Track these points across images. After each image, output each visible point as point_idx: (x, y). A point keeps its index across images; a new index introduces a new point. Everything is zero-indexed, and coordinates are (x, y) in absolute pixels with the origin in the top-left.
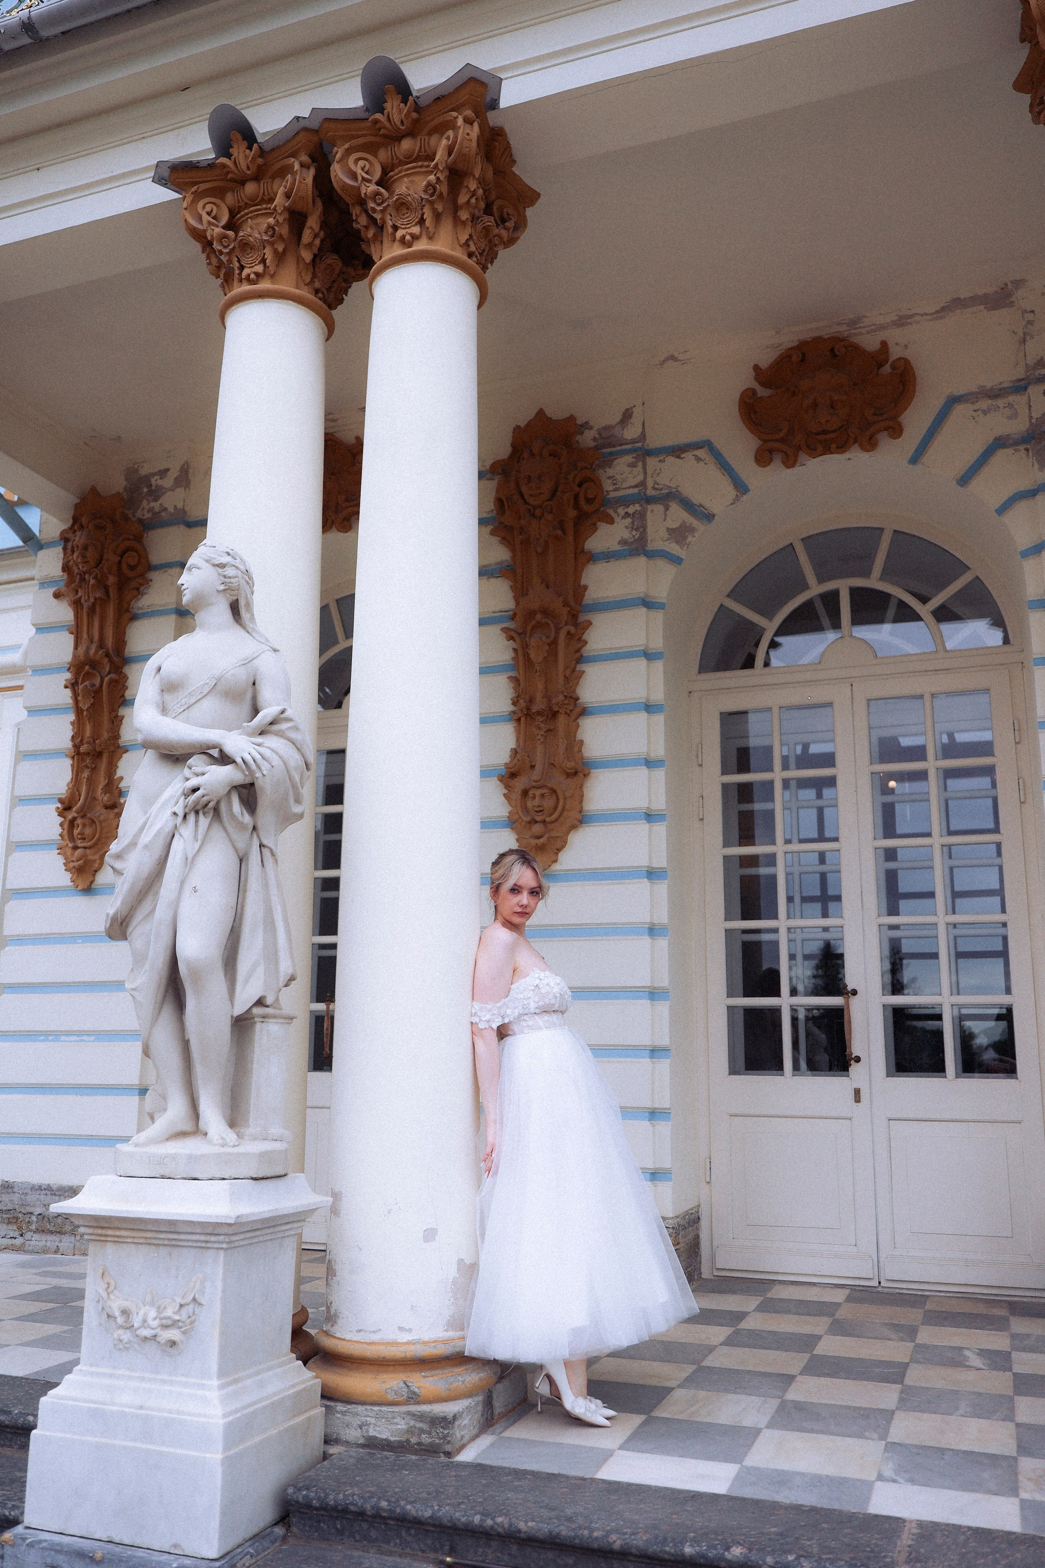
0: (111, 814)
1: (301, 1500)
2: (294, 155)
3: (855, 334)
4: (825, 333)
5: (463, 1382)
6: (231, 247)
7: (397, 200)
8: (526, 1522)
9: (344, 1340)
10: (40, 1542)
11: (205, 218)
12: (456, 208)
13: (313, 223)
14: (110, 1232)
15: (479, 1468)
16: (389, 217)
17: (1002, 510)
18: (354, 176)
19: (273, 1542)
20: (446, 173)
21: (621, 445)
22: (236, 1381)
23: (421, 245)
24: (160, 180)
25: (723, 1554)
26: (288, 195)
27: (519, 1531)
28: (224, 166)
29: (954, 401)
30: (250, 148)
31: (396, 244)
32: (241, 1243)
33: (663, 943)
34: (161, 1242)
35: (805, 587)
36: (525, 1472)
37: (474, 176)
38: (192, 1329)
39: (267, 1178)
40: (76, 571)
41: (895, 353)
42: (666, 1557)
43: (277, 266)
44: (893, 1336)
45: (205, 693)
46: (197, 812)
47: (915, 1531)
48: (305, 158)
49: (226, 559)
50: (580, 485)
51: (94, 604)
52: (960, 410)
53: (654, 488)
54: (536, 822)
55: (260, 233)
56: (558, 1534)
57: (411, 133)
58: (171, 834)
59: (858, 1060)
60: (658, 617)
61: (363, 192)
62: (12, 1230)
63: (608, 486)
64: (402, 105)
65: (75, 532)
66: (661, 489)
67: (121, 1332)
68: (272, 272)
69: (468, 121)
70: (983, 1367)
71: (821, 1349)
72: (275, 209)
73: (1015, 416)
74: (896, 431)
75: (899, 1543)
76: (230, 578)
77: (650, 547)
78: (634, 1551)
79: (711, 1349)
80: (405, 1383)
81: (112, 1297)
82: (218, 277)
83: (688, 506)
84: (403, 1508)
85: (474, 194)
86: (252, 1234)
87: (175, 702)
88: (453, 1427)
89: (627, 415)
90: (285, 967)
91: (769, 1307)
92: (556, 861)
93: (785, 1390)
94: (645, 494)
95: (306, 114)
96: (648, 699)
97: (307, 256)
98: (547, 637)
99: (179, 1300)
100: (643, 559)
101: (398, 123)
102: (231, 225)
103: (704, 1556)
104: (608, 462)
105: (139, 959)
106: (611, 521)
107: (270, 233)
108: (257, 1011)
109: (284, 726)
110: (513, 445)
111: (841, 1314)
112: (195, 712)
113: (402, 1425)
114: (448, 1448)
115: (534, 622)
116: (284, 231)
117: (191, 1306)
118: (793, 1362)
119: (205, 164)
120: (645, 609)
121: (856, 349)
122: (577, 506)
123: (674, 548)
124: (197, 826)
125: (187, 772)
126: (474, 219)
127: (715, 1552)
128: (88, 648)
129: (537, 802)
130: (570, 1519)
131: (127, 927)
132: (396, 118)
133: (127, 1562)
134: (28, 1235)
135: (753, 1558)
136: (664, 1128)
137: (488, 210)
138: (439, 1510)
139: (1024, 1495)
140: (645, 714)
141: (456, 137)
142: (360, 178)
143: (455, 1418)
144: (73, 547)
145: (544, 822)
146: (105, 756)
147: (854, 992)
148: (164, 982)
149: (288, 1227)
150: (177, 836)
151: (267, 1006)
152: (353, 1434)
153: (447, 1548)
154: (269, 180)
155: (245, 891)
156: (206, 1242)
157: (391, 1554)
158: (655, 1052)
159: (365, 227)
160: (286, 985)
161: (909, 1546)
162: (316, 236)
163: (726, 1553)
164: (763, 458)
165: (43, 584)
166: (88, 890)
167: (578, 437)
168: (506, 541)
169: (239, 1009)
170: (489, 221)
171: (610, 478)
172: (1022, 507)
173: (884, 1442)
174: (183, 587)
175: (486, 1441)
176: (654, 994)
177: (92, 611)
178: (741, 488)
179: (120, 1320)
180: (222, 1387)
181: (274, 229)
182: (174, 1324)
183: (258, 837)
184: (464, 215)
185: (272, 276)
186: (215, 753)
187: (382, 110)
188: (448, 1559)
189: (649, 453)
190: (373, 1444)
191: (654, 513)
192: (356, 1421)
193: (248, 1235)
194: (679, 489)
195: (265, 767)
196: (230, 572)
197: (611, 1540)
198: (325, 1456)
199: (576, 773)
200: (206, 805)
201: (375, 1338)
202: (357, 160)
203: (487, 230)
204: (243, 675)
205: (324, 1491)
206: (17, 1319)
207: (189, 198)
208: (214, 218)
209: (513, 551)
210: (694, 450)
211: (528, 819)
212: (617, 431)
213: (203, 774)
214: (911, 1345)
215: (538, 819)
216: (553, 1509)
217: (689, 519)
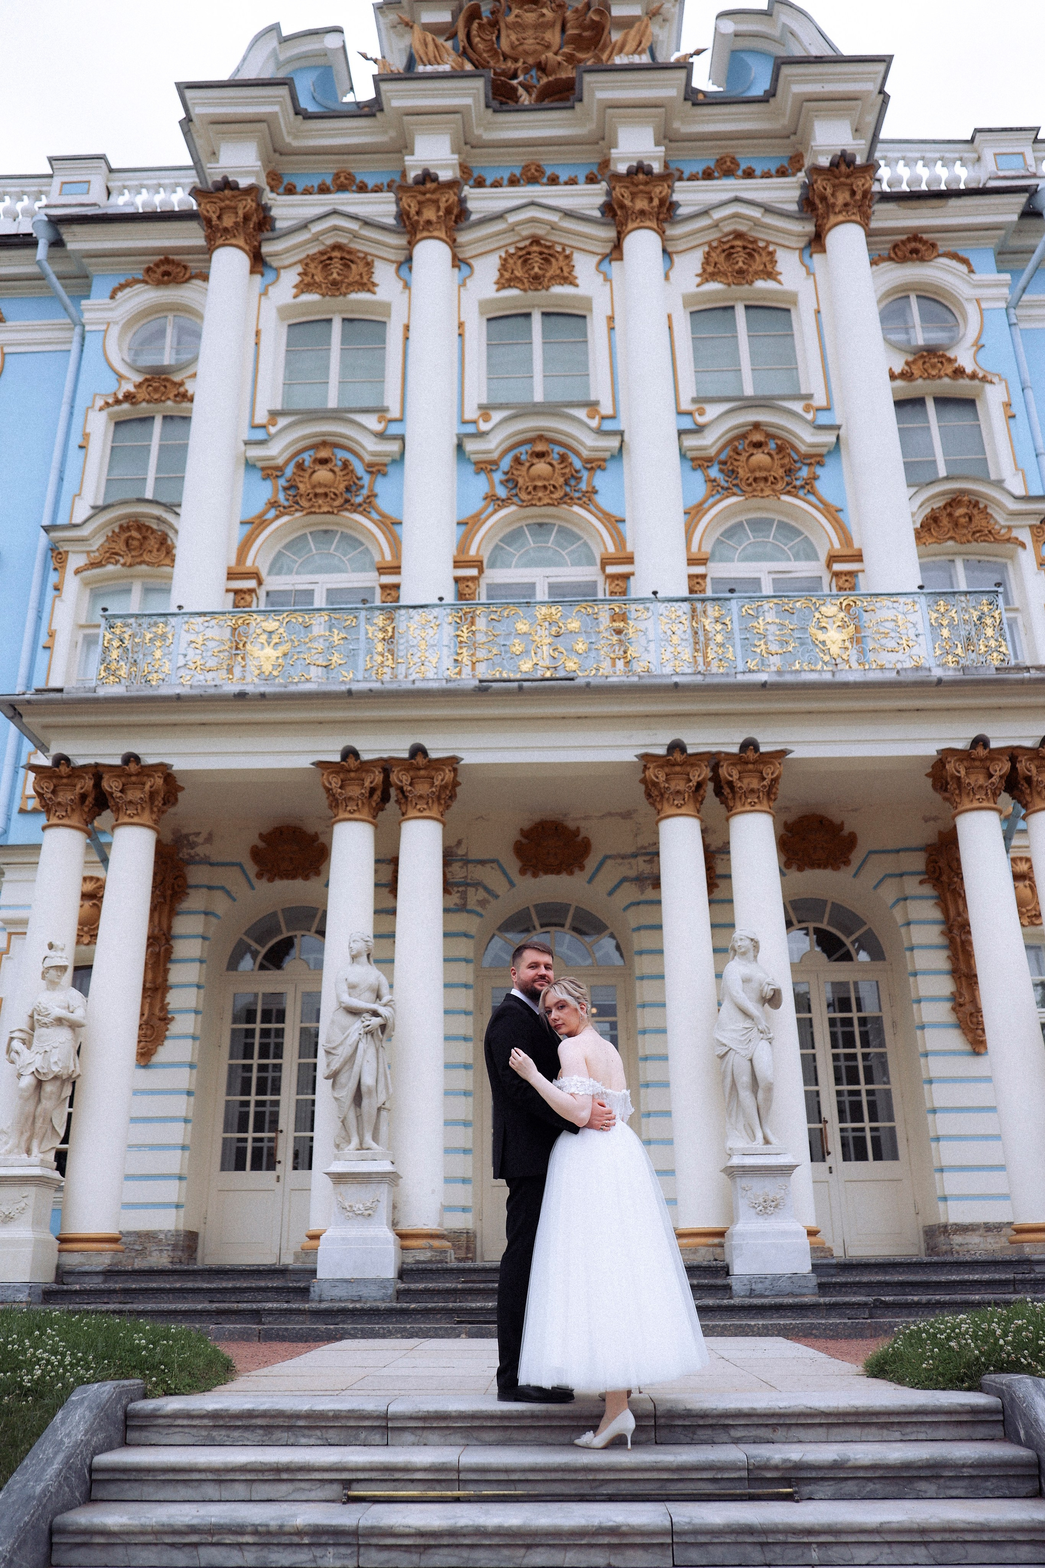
0: (162, 1023)
2: (376, 768)
4: (553, 818)
11: (334, 784)
17: (626, 909)
21: (456, 855)
28: (343, 765)
29: (607, 857)
33: (471, 1100)
35: (534, 928)
41: (582, 833)
45: (366, 990)
46: (367, 1034)
49: (368, 939)
52: (609, 862)
53: (472, 879)
55: (357, 794)
58: (358, 1041)
60: (471, 942)
63: (449, 876)
64: (424, 760)
66: (474, 880)
69: (450, 771)
72: (366, 787)
73: (631, 868)
74: (582, 868)
77: (469, 907)
83: (488, 890)
89: (459, 842)
94: (467, 880)
96: (466, 982)
100: (465, 914)
104: (450, 864)
106: (451, 894)
112: (362, 996)
120: (465, 938)
121: (565, 828)
123: (479, 909)
124: (367, 1038)
125: (363, 1019)
128: (153, 930)
136: (469, 1188)
140: (465, 989)
146: (160, 992)
148: (354, 1094)
150: (360, 1042)
151: (385, 1105)
155: (378, 1062)
158: (466, 1152)
164: (523, 871)
166: (146, 1066)
169: (380, 1104)
172: (633, 908)
176: (467, 1124)
177: (155, 908)
178: (512, 884)
186: (371, 1012)
187: (416, 759)
189: (470, 861)
191: (471, 891)
194: (482, 881)
200: (371, 1031)
204: (377, 983)
207: (326, 775)
210: (490, 863)
212: (455, 849)
213: (370, 1020)
217: (486, 895)
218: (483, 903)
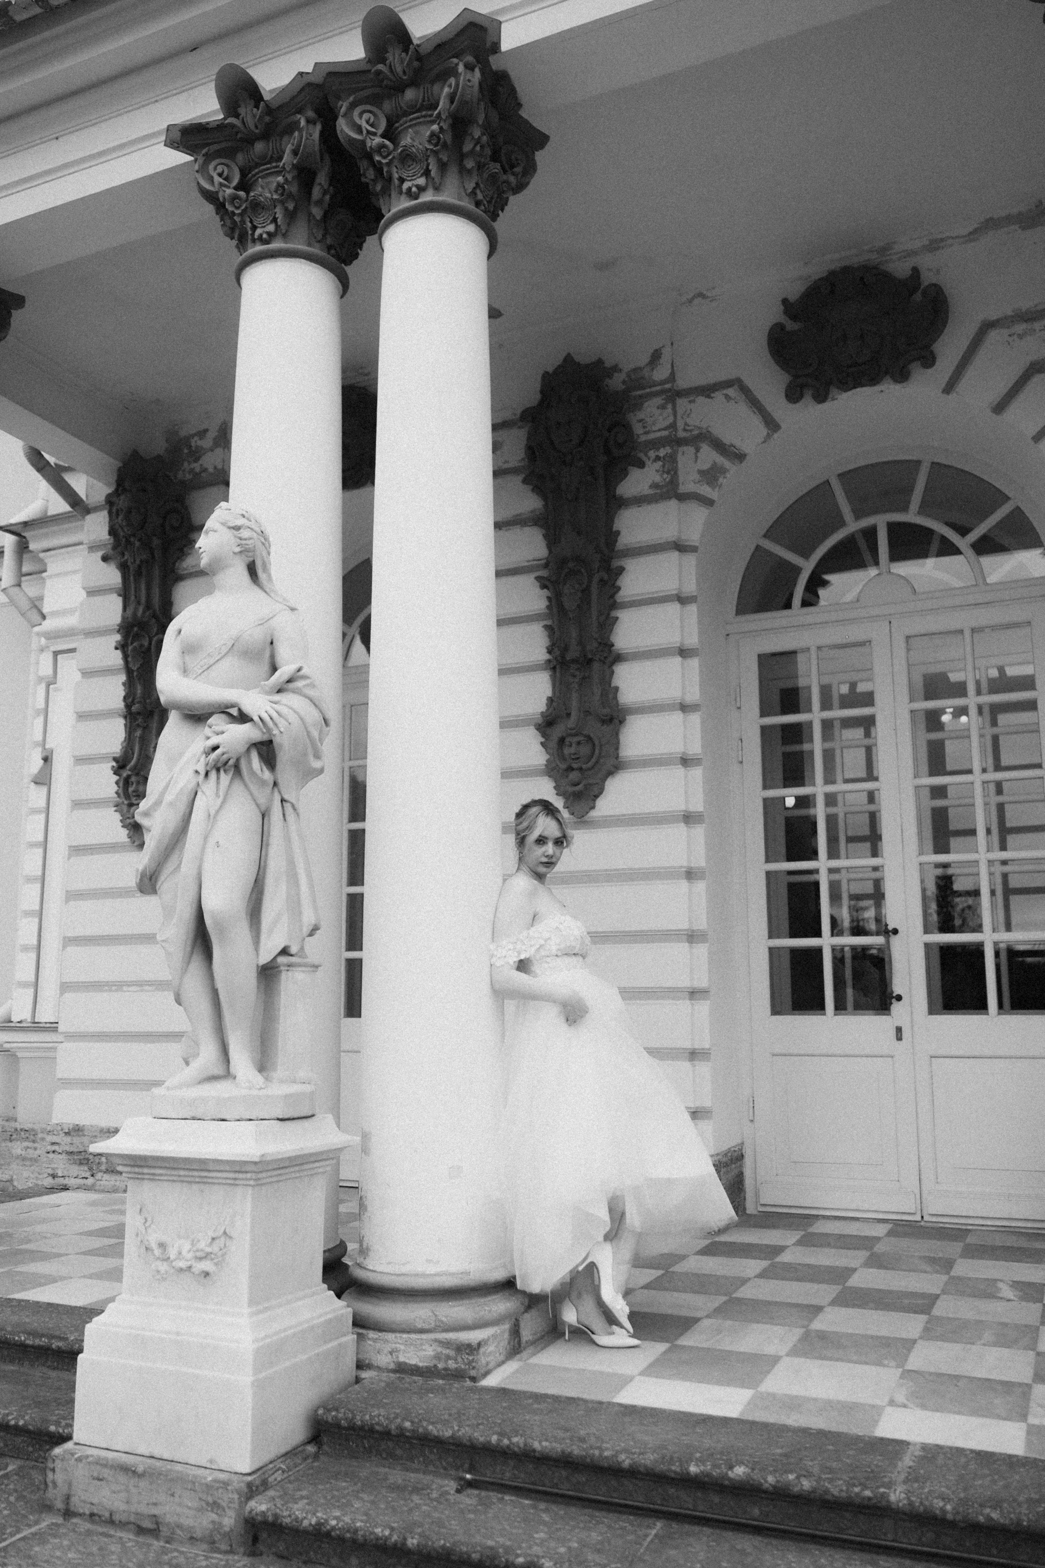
1: (330, 1420)
2: (300, 111)
3: (886, 261)
4: (855, 261)
5: (490, 1311)
6: (243, 207)
7: (402, 151)
8: (540, 1442)
9: (375, 1271)
10: (87, 1457)
11: (217, 179)
12: (462, 157)
13: (322, 179)
14: (146, 1171)
15: (502, 1392)
16: (395, 170)
17: (1040, 435)
18: (359, 129)
19: (305, 1459)
20: (450, 121)
21: (650, 387)
22: (267, 1309)
23: (427, 197)
24: (171, 143)
25: (727, 1474)
26: (295, 153)
27: (534, 1451)
28: (233, 126)
29: (987, 326)
30: (257, 107)
31: (403, 197)
32: (268, 1180)
33: (700, 886)
34: (192, 1179)
35: (842, 524)
36: (546, 1396)
37: (478, 123)
38: (224, 1260)
39: (294, 1119)
40: (122, 534)
41: (927, 278)
42: (673, 1475)
43: (289, 224)
44: (929, 1269)
45: (223, 654)
46: (218, 770)
47: (917, 1453)
48: (311, 114)
49: (240, 522)
50: (609, 430)
51: (140, 567)
52: (994, 336)
53: (685, 430)
54: (573, 769)
55: (270, 192)
56: (570, 1453)
57: (414, 83)
58: (194, 792)
59: (899, 998)
60: (691, 560)
61: (369, 144)
62: (84, 1171)
63: (638, 429)
64: (404, 54)
65: (119, 495)
66: (691, 431)
67: (159, 1263)
68: (284, 231)
69: (470, 67)
70: (1012, 1298)
71: (855, 1281)
72: (283, 167)
75: (900, 1464)
76: (245, 539)
77: (682, 489)
78: (642, 1469)
79: (744, 1281)
80: (433, 1312)
81: (149, 1231)
82: (232, 238)
83: (719, 446)
84: (426, 1429)
85: (478, 142)
86: (279, 1172)
87: (196, 663)
88: (478, 1354)
89: (656, 356)
90: (308, 918)
91: (809, 1241)
92: (593, 808)
93: (811, 1321)
94: (675, 435)
95: (309, 69)
96: (682, 644)
97: (317, 212)
98: (579, 584)
99: (211, 1234)
100: (673, 503)
101: (401, 73)
102: (245, 185)
103: (708, 1475)
104: (638, 406)
105: (168, 912)
106: (641, 465)
107: (279, 192)
108: (282, 960)
109: (300, 684)
110: (542, 392)
111: (879, 1248)
112: (213, 673)
113: (430, 1351)
114: (473, 1373)
115: (566, 570)
116: (294, 189)
117: (223, 1239)
118: (822, 1293)
119: (215, 125)
120: (677, 553)
121: (885, 277)
122: (607, 452)
123: (705, 490)
124: (218, 783)
125: (207, 731)
126: (480, 167)
127: (718, 1471)
128: (136, 609)
129: (573, 750)
130: (582, 1440)
131: (156, 882)
132: (399, 69)
133: (166, 1476)
134: (99, 1175)
135: (755, 1477)
136: (704, 1069)
137: (495, 158)
138: (459, 1430)
139: (1033, 1420)
140: (680, 659)
141: (457, 85)
142: (365, 132)
143: (479, 1345)
144: (117, 511)
145: (581, 769)
146: (156, 715)
147: (895, 932)
148: (191, 936)
149: (317, 1164)
150: (199, 793)
151: (292, 955)
152: (384, 1360)
153: (466, 1466)
154: (278, 138)
155: (268, 845)
156: (235, 1179)
157: (416, 1471)
158: (694, 994)
159: (372, 180)
160: (311, 934)
161: (910, 1467)
162: (325, 193)
163: (730, 1472)
164: (793, 395)
165: (92, 548)
167: (608, 381)
168: (538, 490)
169: (265, 958)
170: (495, 167)
171: (640, 421)
173: (901, 1370)
174: (201, 550)
175: (512, 1366)
176: (692, 937)
177: (138, 574)
178: (772, 425)
179: (157, 1252)
180: (252, 1315)
181: (283, 188)
182: (207, 1256)
183: (280, 792)
184: (470, 164)
185: (285, 236)
186: (234, 712)
187: (383, 61)
188: (468, 1476)
189: (680, 394)
190: (402, 1369)
191: (685, 455)
192: (388, 1348)
193: (275, 1173)
194: (710, 429)
195: (282, 724)
196: (245, 534)
197: (620, 1459)
198: (358, 1380)
199: (611, 720)
200: (227, 762)
201: (404, 1269)
202: (361, 115)
203: (493, 177)
204: (258, 635)
205: (352, 1413)
206: (84, 1253)
207: (201, 160)
208: (225, 179)
209: (545, 498)
210: (724, 388)
211: (563, 766)
212: (646, 373)
213: (223, 733)
214: (945, 1278)
215: (575, 766)
216: (567, 1430)
217: (721, 460)
218: (711, 476)
